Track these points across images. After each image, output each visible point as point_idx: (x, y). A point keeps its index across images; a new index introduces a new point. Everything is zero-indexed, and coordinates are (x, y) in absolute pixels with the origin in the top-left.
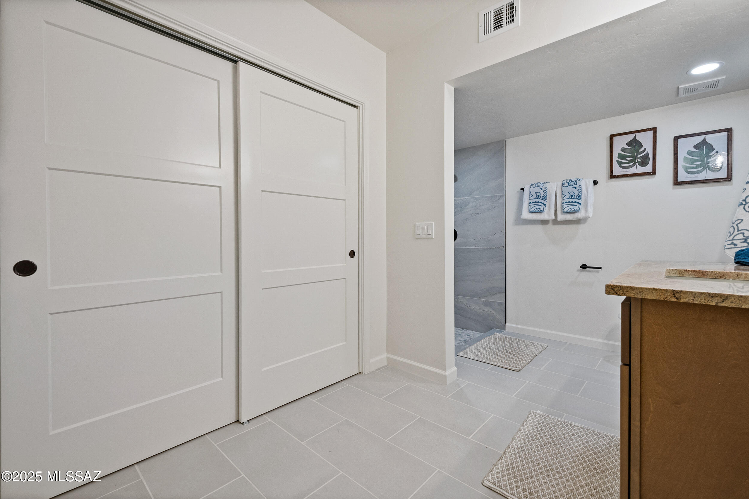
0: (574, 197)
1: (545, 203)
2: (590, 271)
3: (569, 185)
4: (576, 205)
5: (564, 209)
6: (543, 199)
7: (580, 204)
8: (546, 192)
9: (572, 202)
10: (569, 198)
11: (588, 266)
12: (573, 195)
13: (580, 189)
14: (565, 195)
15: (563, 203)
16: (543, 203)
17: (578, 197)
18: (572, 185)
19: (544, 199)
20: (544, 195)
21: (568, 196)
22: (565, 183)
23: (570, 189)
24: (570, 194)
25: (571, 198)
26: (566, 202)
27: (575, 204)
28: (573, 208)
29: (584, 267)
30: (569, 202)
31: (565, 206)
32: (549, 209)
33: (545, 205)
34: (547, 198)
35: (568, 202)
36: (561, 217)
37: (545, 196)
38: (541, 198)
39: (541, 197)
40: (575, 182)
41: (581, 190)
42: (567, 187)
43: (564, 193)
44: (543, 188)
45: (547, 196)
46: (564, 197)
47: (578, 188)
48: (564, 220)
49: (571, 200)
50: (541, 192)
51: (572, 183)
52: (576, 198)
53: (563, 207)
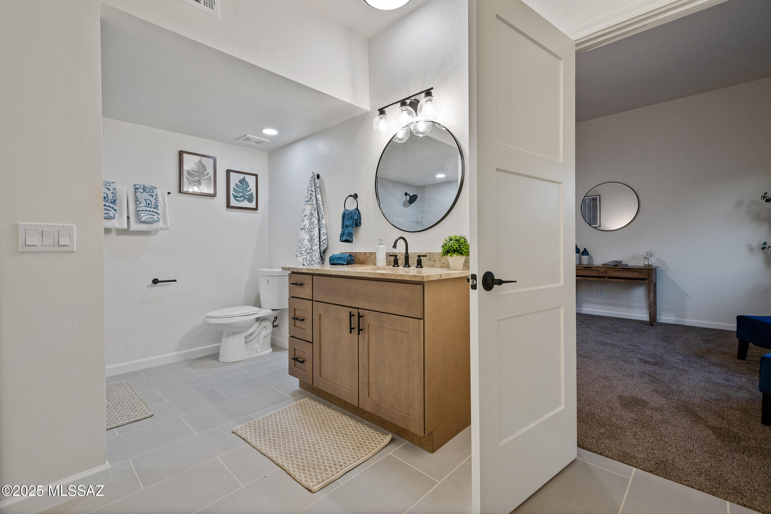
0: (151, 206)
1: (115, 207)
2: (161, 285)
3: (144, 191)
4: (155, 215)
5: (141, 218)
6: (111, 203)
7: (158, 214)
8: (116, 194)
9: (149, 211)
10: (145, 206)
11: (159, 280)
12: (150, 203)
13: (157, 198)
14: (141, 202)
15: (139, 211)
16: (113, 208)
17: (155, 207)
18: (148, 192)
19: (113, 202)
20: (114, 197)
21: (144, 204)
22: (139, 188)
23: (146, 196)
24: (146, 202)
25: (148, 207)
26: (142, 211)
27: (153, 214)
28: (152, 218)
29: (155, 281)
30: (146, 211)
31: (142, 215)
32: (121, 215)
33: (115, 210)
34: (118, 202)
35: (144, 210)
36: (135, 226)
37: (115, 199)
38: (109, 201)
39: (109, 199)
40: (151, 190)
41: (158, 200)
42: (142, 193)
43: (138, 200)
44: (111, 188)
45: (117, 198)
46: (140, 204)
47: (155, 197)
48: (139, 230)
49: (148, 209)
50: (109, 193)
51: (148, 190)
52: (153, 207)
53: (140, 216)
